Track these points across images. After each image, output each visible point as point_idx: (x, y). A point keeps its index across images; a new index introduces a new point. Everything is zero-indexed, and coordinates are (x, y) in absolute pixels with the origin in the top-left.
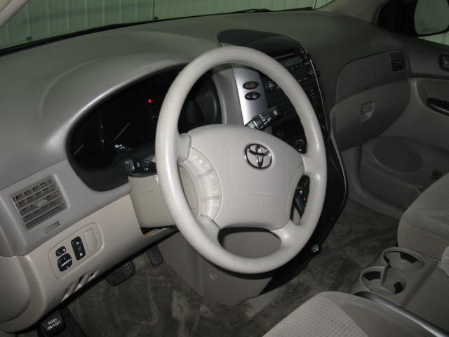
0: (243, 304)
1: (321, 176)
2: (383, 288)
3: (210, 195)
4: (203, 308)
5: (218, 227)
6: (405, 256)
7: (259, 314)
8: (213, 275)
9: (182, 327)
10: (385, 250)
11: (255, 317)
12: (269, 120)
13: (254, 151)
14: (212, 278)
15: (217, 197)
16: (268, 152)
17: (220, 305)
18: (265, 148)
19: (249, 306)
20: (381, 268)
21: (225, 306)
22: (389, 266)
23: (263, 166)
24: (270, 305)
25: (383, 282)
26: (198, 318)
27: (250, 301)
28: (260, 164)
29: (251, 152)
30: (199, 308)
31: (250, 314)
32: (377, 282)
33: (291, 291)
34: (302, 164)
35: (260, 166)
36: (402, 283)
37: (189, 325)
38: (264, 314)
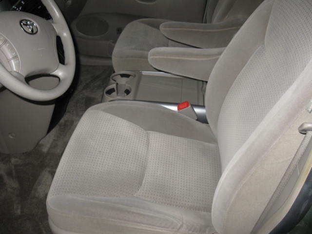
0: (38, 145)
1: (67, 33)
2: (119, 97)
3: (11, 57)
4: (13, 160)
5: (23, 76)
6: (123, 76)
7: (51, 147)
8: (11, 135)
9: (5, 177)
10: (111, 77)
11: (49, 150)
12: (20, 9)
13: (25, 23)
14: (11, 137)
15: (15, 57)
16: (33, 23)
17: (23, 153)
18: (31, 22)
19: (42, 145)
20: (113, 86)
21: (26, 153)
22: (117, 84)
23: (34, 32)
24: (54, 140)
25: (117, 93)
26: (13, 167)
27: (41, 142)
28: (32, 31)
29: (24, 24)
30: (10, 162)
31: (45, 150)
32: (114, 94)
33: (63, 127)
34: (54, 28)
35: (32, 33)
36: (128, 89)
37: (9, 174)
38: (54, 146)
